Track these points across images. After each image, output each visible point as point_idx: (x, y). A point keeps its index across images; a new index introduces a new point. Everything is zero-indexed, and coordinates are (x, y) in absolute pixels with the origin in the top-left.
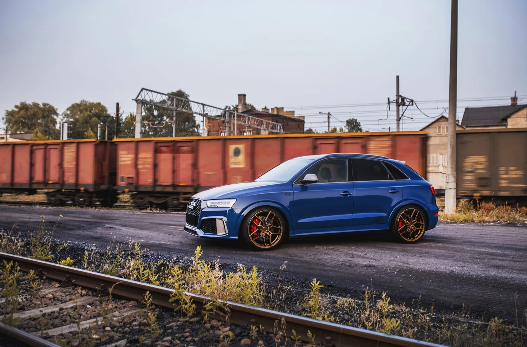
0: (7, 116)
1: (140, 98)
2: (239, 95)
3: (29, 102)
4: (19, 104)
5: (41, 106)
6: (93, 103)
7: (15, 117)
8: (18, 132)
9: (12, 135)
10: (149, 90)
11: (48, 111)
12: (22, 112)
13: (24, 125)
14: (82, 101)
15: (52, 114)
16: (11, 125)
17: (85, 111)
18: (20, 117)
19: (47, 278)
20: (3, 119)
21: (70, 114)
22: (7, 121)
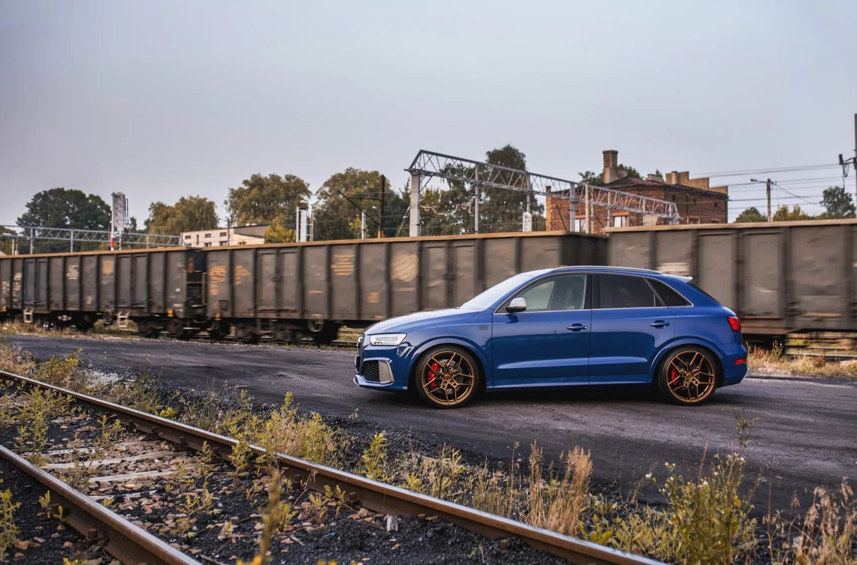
0: (231, 197)
1: (417, 166)
2: (605, 153)
3: (265, 174)
4: (249, 179)
5: (284, 180)
6: (366, 172)
7: (243, 200)
8: (248, 225)
9: (240, 229)
10: (433, 154)
11: (295, 189)
12: (255, 191)
13: (257, 212)
14: (348, 170)
15: (299, 193)
16: (237, 212)
17: (352, 187)
18: (251, 200)
19: (138, 431)
20: (226, 203)
21: (330, 192)
22: (232, 206)
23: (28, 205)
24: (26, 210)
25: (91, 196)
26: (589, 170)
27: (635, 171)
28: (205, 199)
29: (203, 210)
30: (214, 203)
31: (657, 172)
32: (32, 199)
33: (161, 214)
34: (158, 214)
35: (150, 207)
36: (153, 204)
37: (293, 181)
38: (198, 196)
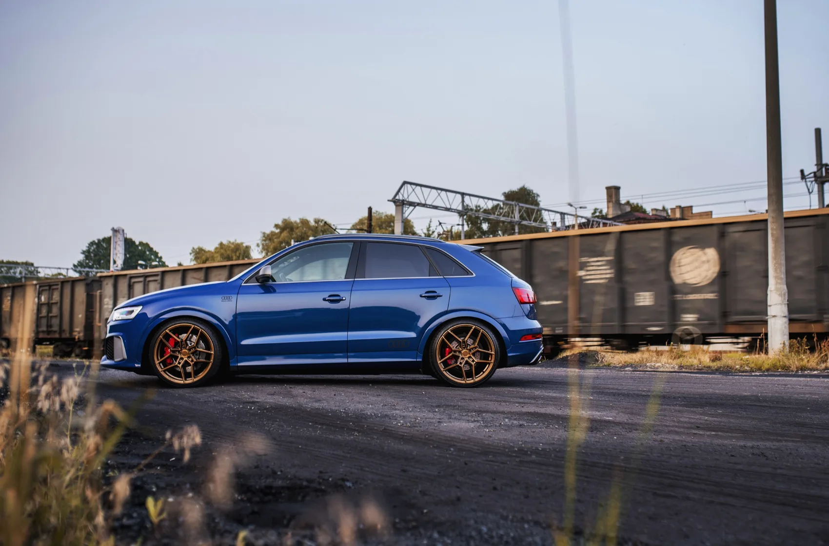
0: (263, 240)
1: (399, 197)
2: (608, 188)
3: (295, 218)
4: (280, 223)
5: (312, 223)
7: (274, 242)
10: (417, 185)
12: (284, 234)
18: (281, 243)
20: (258, 245)
22: (264, 249)
23: (83, 252)
24: (81, 257)
25: (141, 243)
26: (598, 207)
27: (642, 207)
28: (242, 243)
29: (240, 254)
30: (250, 247)
31: (664, 208)
32: (87, 247)
33: (201, 258)
34: (198, 258)
35: (191, 252)
36: (193, 248)
37: (322, 224)
38: (236, 240)
